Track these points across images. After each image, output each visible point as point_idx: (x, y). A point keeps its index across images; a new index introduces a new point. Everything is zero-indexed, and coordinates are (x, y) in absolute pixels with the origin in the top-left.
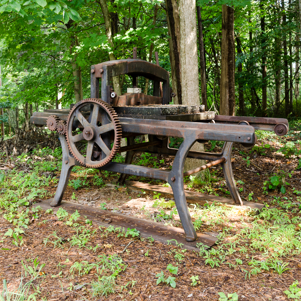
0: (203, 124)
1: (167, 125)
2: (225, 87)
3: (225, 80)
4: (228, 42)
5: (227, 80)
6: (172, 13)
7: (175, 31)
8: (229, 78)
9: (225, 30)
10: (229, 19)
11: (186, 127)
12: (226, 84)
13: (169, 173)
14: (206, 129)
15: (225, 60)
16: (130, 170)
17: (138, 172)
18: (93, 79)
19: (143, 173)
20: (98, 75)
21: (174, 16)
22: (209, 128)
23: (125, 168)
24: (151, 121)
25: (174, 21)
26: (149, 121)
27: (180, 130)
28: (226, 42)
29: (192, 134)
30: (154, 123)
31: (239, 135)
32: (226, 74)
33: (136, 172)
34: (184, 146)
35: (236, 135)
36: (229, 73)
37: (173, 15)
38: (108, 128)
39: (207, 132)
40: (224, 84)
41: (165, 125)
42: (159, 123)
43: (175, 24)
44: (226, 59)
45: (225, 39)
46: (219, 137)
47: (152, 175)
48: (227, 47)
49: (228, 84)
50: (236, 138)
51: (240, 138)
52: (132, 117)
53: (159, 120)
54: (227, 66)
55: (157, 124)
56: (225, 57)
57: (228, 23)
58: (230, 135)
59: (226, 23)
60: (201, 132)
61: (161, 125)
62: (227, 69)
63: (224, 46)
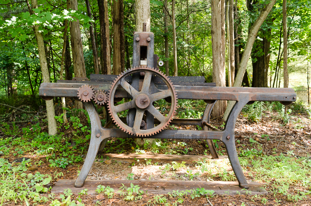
0: (253, 89)
1: (219, 90)
2: (119, 72)
3: (118, 66)
4: (119, 35)
5: (120, 66)
6: (103, 2)
7: (104, 18)
8: (121, 65)
9: (117, 24)
10: (121, 17)
11: (237, 91)
12: (119, 69)
13: (223, 133)
14: (256, 92)
15: (117, 50)
16: (181, 134)
17: (190, 135)
18: (137, 47)
19: (196, 136)
20: (144, 43)
21: (104, 5)
22: (258, 92)
23: (175, 134)
24: (202, 88)
25: (104, 9)
26: (200, 88)
27: (234, 94)
28: (118, 34)
29: (246, 97)
30: (205, 89)
31: (286, 96)
32: (119, 61)
33: (188, 136)
34: (238, 107)
35: (283, 96)
36: (121, 60)
37: (103, 3)
38: (164, 95)
39: (259, 95)
40: (117, 69)
41: (217, 90)
42: (210, 89)
43: (105, 12)
44: (118, 48)
45: (117, 32)
46: (269, 98)
47: (205, 136)
48: (119, 39)
49: (121, 69)
50: (284, 98)
51: (286, 97)
52: (180, 85)
53: (209, 87)
54: (120, 55)
55: (209, 90)
56: (117, 47)
57: (120, 20)
58: (279, 96)
59: (118, 19)
60: (254, 95)
61: (213, 90)
62: (120, 57)
63: (117, 38)
